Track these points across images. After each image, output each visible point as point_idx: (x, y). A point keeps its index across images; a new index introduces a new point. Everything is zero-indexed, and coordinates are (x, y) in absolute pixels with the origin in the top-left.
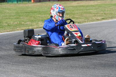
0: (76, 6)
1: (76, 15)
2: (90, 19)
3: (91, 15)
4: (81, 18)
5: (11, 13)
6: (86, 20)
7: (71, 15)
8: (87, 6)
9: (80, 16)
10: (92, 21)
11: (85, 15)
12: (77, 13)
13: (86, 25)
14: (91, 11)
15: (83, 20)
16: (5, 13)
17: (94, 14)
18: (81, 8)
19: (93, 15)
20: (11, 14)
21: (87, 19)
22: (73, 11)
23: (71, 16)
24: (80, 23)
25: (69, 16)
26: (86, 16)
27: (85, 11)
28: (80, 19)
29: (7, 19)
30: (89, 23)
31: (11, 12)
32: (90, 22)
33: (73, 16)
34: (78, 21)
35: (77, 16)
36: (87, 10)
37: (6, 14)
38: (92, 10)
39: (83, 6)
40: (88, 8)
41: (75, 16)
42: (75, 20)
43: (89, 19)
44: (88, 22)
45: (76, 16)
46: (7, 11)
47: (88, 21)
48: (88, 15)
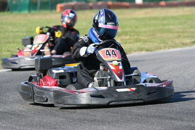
0: (143, 19)
1: (142, 36)
2: (170, 43)
3: (170, 35)
4: (152, 40)
5: (17, 32)
6: (162, 45)
7: (133, 36)
8: (164, 19)
9: (150, 37)
10: (173, 47)
11: (160, 35)
12: (145, 32)
13: (162, 54)
14: (171, 27)
15: (156, 44)
16: (7, 31)
17: (177, 32)
18: (153, 22)
19: (176, 34)
20: (17, 34)
21: (164, 43)
22: (137, 27)
23: (133, 38)
24: (151, 51)
25: (128, 37)
26: (162, 37)
27: (160, 27)
28: (151, 43)
29: (9, 43)
30: (167, 50)
31: (16, 30)
32: (169, 48)
33: (136, 37)
34: (146, 47)
35: (146, 38)
36: (163, 25)
37: (7, 34)
38: (173, 25)
39: (156, 18)
40: (165, 22)
41: (140, 37)
42: (141, 45)
43: (167, 43)
44: (165, 49)
45: (143, 38)
46: (10, 28)
47: (165, 47)
48: (165, 35)
